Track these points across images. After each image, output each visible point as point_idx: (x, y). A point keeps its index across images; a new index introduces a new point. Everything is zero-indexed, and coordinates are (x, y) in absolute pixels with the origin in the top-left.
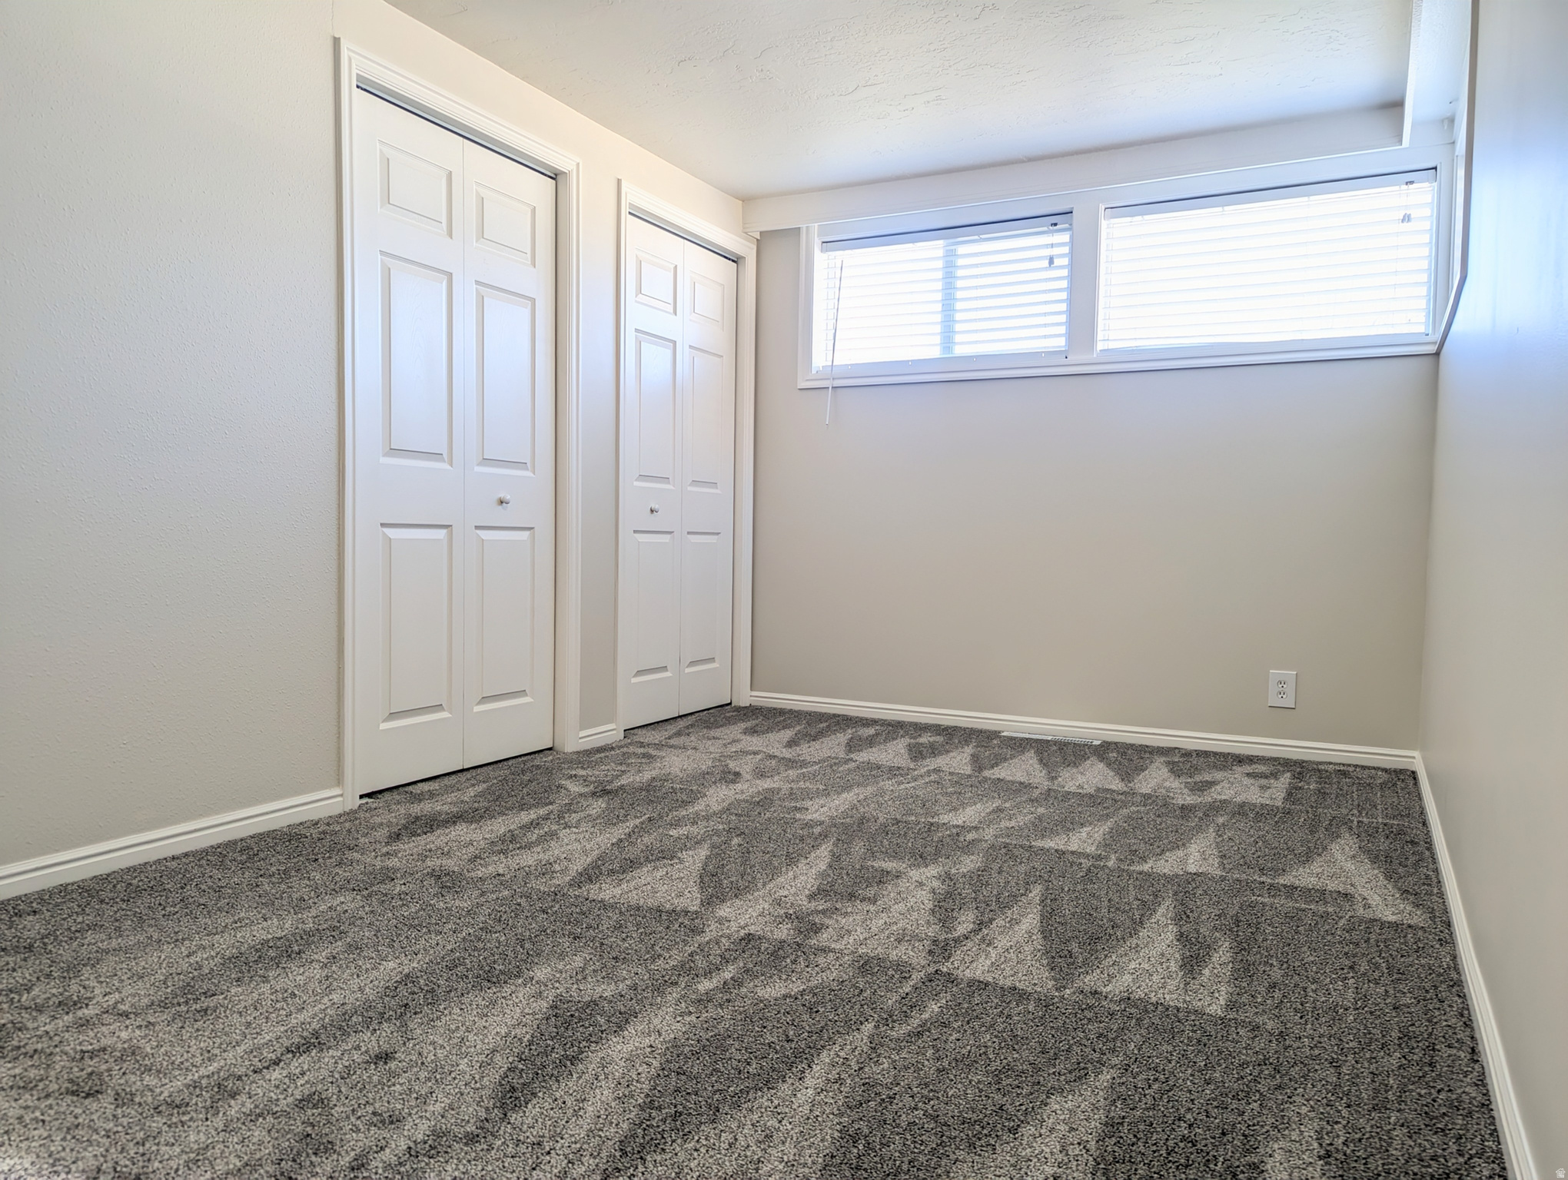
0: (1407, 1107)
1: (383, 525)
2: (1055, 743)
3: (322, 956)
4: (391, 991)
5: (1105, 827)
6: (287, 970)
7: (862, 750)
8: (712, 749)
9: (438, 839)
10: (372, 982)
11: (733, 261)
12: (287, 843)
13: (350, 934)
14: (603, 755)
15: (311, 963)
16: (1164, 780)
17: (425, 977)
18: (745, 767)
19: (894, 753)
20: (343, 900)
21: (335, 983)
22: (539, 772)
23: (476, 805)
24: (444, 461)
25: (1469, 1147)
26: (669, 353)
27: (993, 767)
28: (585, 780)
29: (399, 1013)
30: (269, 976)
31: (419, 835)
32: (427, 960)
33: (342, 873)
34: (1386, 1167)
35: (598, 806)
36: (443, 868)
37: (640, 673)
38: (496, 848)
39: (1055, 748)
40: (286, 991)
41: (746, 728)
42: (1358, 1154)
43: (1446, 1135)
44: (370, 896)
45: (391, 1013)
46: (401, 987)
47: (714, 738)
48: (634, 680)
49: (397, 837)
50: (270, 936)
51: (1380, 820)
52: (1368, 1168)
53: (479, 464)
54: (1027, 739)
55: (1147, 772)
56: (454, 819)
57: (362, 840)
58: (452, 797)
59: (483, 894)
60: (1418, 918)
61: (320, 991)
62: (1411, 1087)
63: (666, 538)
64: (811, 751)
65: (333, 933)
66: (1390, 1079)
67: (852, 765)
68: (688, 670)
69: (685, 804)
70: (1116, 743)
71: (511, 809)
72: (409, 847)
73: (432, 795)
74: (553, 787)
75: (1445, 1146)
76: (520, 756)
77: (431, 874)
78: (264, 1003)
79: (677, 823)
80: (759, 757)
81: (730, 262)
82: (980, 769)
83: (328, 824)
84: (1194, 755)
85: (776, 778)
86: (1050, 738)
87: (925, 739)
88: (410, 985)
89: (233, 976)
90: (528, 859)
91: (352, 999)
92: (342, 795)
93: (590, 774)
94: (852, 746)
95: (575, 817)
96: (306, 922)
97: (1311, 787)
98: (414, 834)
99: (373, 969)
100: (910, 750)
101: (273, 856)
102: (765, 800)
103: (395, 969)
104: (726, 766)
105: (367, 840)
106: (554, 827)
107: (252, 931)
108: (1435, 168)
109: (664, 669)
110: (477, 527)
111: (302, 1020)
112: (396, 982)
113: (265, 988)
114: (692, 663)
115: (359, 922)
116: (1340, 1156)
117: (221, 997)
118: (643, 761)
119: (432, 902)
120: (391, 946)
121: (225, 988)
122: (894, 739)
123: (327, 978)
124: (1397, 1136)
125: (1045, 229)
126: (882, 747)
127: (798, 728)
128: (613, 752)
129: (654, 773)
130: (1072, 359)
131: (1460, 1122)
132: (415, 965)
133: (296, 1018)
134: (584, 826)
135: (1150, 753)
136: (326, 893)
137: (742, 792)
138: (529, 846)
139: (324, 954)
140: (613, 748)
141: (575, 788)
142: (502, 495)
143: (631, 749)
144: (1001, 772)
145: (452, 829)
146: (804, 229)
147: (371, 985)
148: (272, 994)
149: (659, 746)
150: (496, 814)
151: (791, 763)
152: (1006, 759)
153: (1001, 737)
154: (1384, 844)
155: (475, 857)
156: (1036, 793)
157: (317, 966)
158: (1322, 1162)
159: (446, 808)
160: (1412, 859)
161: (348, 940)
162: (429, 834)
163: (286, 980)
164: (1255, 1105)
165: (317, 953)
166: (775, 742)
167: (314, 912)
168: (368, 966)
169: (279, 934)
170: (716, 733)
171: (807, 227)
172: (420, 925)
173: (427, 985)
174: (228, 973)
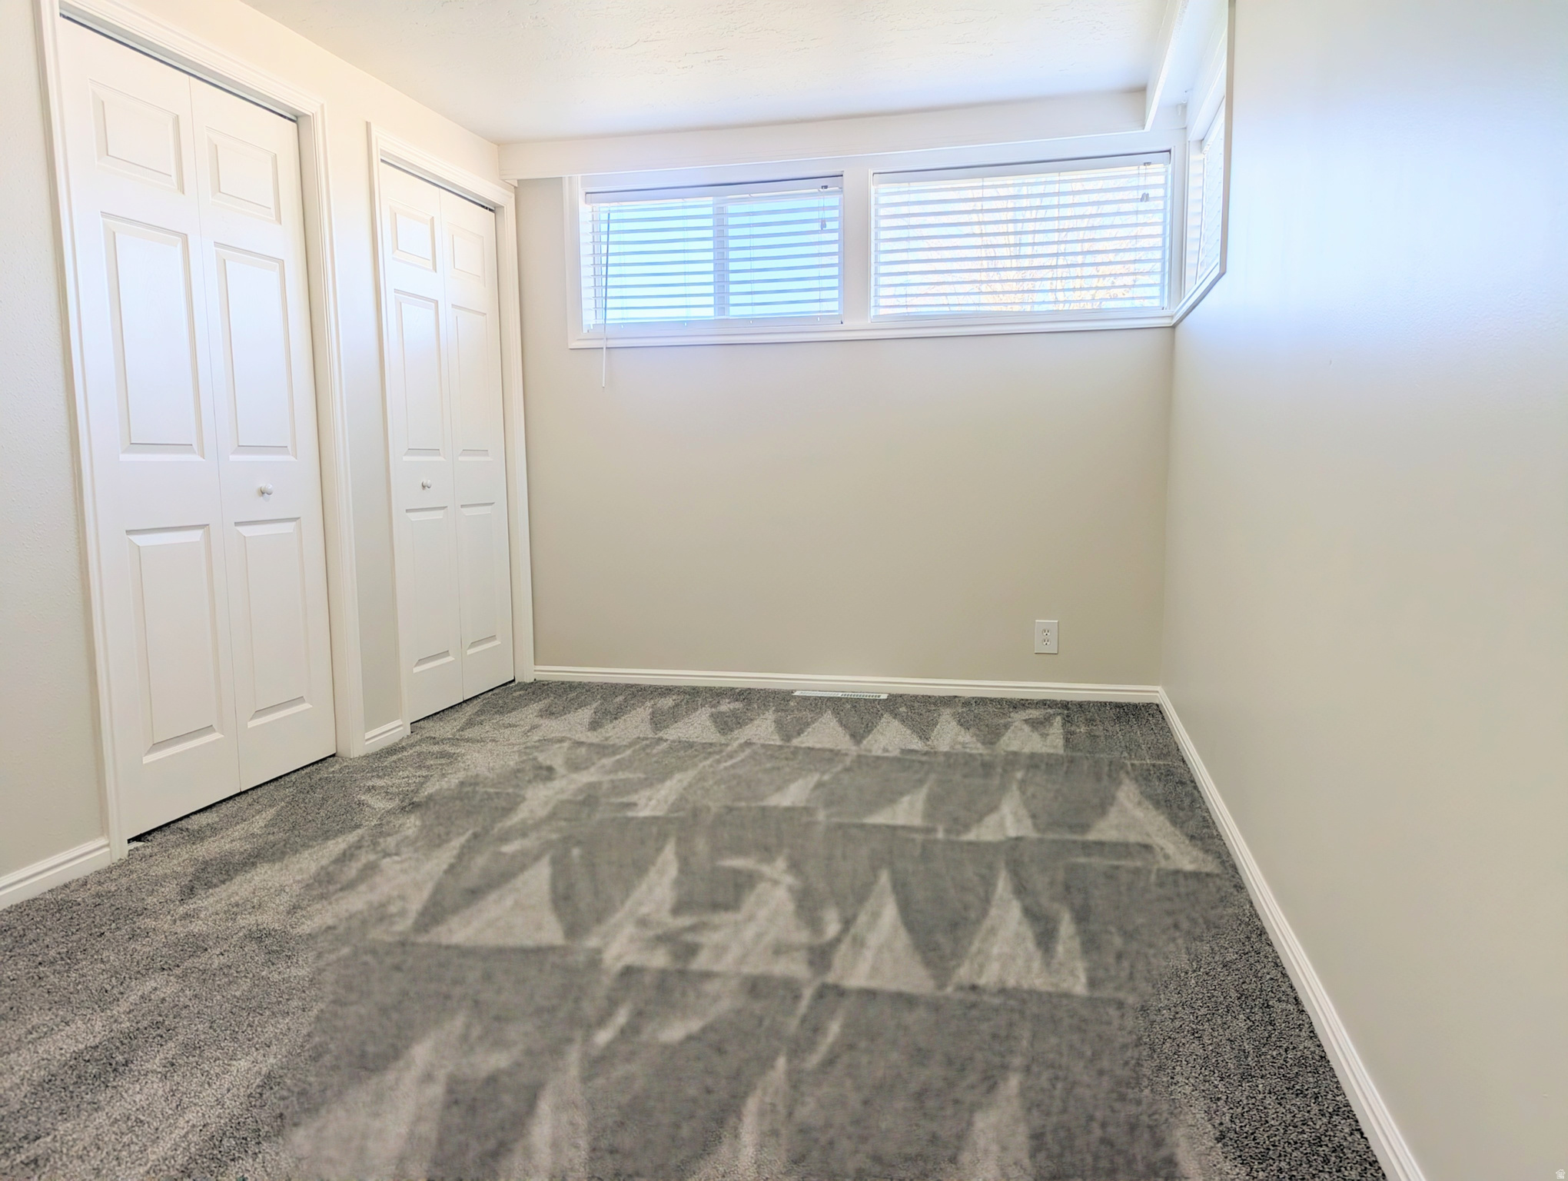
0: (1267, 1072)
1: (129, 532)
2: (848, 700)
3: (156, 1064)
4: (256, 1098)
5: (922, 794)
6: (120, 1089)
7: (668, 727)
8: (512, 740)
9: (240, 887)
10: (229, 1090)
11: (490, 210)
12: (58, 915)
13: (180, 1030)
14: (395, 758)
15: (146, 1075)
16: (957, 735)
17: (289, 1075)
18: (555, 757)
19: (698, 727)
20: (154, 985)
21: (185, 1100)
22: (330, 786)
23: (271, 838)
24: (195, 453)
25: (1326, 1106)
26: (432, 313)
27: (799, 734)
28: (386, 792)
29: (276, 1128)
30: (100, 1101)
31: (216, 886)
32: (285, 1053)
33: (141, 947)
34: (1271, 1140)
35: (411, 824)
36: (261, 927)
37: (421, 662)
38: (315, 893)
39: (848, 706)
40: (128, 1119)
41: (541, 710)
42: (1246, 1129)
43: (1306, 1096)
44: (185, 975)
45: (266, 1128)
46: (267, 1094)
47: (510, 726)
48: (416, 670)
49: (189, 892)
50: (81, 1047)
51: (1148, 762)
52: (1258, 1143)
53: (234, 453)
54: (820, 697)
55: (938, 726)
56: (250, 861)
57: (149, 900)
58: (238, 831)
59: (319, 956)
60: (1210, 866)
61: (170, 1112)
62: (1263, 1050)
63: (439, 514)
64: (619, 731)
65: (159, 1032)
66: (1245, 1044)
67: (664, 746)
68: (469, 652)
69: (507, 811)
70: (901, 696)
71: (314, 838)
72: (211, 902)
73: (214, 830)
74: (354, 806)
75: (1309, 1108)
76: (302, 768)
77: (250, 936)
78: (106, 1139)
79: (505, 838)
80: (566, 745)
81: (488, 211)
82: (788, 738)
83: (100, 883)
84: (973, 702)
85: (592, 769)
86: (840, 695)
87: (725, 706)
88: (276, 1088)
89: (53, 1108)
90: (356, 902)
91: (216, 1119)
92: (108, 845)
93: (390, 783)
94: (659, 721)
95: (391, 842)
96: (120, 1020)
97: (1082, 730)
98: (209, 885)
99: (223, 1073)
100: (715, 722)
101: (46, 935)
102: (589, 799)
103: (249, 1069)
104: (535, 759)
105: (155, 900)
106: (372, 857)
107: (55, 1042)
108: (1169, 151)
109: (446, 653)
110: (237, 524)
111: (163, 1154)
112: (258, 1086)
113: (100, 1118)
114: (474, 644)
115: (184, 1013)
116: (1232, 1135)
117: (49, 1139)
118: (443, 761)
119: (264, 974)
120: (234, 1039)
121: (49, 1125)
122: (695, 710)
123: (173, 1092)
124: (1270, 1104)
125: (816, 190)
126: (686, 720)
127: (595, 705)
128: (405, 753)
129: (461, 775)
130: (847, 324)
131: (1311, 1080)
132: (272, 1060)
133: (154, 1153)
134: (407, 852)
135: (935, 704)
136: (130, 978)
137: (562, 791)
138: (350, 886)
139: (157, 1061)
140: (403, 749)
141: (380, 804)
142: (262, 485)
143: (425, 748)
144: (806, 740)
145: (253, 872)
146: (567, 179)
147: (229, 1095)
148: (112, 1125)
149: (455, 741)
150: (299, 847)
151: (604, 749)
152: (808, 724)
153: (795, 697)
154: (1159, 788)
155: (294, 908)
156: (848, 761)
157: (154, 1079)
158: (1220, 1145)
159: (237, 845)
160: (1187, 801)
161: (181, 1038)
162: (228, 883)
163: (123, 1103)
164: (1147, 1092)
165: (148, 1061)
166: (576, 723)
167: (124, 1006)
168: (217, 1070)
169: (92, 1042)
170: (510, 718)
171: (569, 177)
172: (260, 1007)
173: (296, 1085)
174: (46, 1105)
